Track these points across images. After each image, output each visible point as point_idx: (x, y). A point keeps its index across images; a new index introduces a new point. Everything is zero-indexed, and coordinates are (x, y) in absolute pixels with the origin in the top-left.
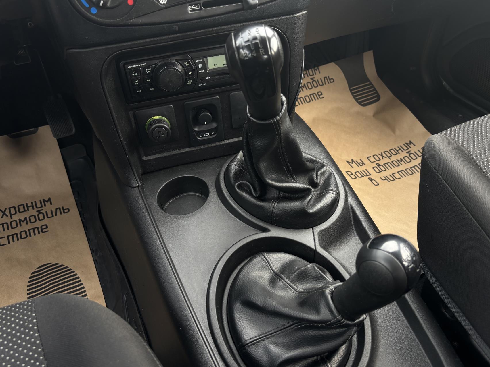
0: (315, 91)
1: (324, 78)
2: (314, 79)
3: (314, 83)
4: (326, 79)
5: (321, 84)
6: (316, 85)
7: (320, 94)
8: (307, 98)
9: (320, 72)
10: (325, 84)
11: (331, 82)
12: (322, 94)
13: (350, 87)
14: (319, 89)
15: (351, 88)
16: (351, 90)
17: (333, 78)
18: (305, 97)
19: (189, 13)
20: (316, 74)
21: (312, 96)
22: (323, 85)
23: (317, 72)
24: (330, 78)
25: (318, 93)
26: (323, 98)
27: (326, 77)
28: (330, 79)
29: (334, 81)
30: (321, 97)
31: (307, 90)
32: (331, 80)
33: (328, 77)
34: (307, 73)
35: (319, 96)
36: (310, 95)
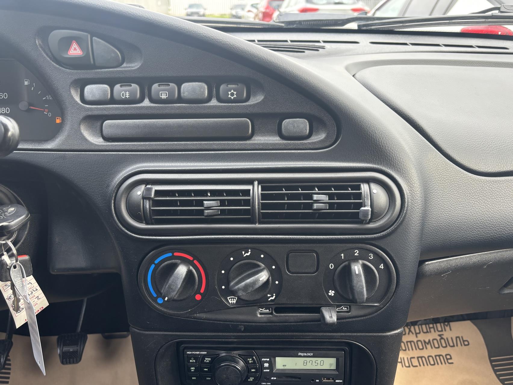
0: (443, 352)
1: (457, 338)
2: (442, 336)
3: (443, 341)
4: (458, 339)
5: (452, 344)
6: (444, 345)
7: (448, 357)
8: (431, 359)
9: (451, 330)
10: (457, 346)
11: (465, 345)
12: (451, 358)
13: (490, 357)
14: (448, 350)
15: (492, 359)
16: (491, 361)
17: (469, 340)
18: (429, 357)
19: (257, 316)
20: (445, 330)
21: (438, 358)
22: (454, 346)
23: (448, 328)
24: (464, 339)
25: (446, 355)
26: (452, 363)
27: (459, 337)
28: (464, 341)
29: (468, 344)
30: (450, 361)
31: (432, 348)
32: (464, 343)
33: (462, 337)
34: (433, 327)
35: (447, 359)
36: (436, 356)
